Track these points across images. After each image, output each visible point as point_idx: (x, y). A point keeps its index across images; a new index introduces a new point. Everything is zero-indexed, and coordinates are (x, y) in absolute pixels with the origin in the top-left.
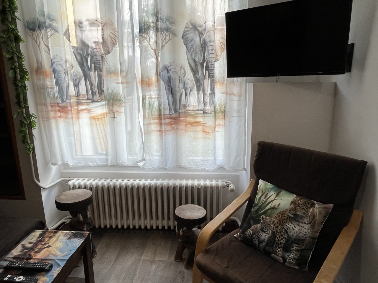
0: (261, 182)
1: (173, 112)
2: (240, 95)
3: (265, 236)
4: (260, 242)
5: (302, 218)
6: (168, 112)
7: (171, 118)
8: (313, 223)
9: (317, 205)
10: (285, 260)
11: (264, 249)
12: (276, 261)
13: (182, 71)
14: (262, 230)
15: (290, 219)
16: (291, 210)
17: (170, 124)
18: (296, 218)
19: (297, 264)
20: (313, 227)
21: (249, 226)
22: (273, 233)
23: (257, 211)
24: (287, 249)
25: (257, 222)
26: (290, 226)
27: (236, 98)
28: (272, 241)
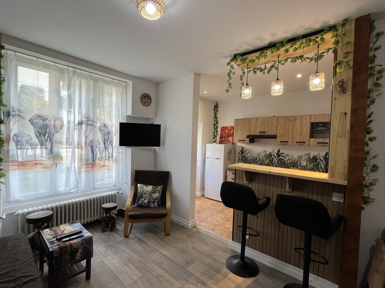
13: (98, 143)
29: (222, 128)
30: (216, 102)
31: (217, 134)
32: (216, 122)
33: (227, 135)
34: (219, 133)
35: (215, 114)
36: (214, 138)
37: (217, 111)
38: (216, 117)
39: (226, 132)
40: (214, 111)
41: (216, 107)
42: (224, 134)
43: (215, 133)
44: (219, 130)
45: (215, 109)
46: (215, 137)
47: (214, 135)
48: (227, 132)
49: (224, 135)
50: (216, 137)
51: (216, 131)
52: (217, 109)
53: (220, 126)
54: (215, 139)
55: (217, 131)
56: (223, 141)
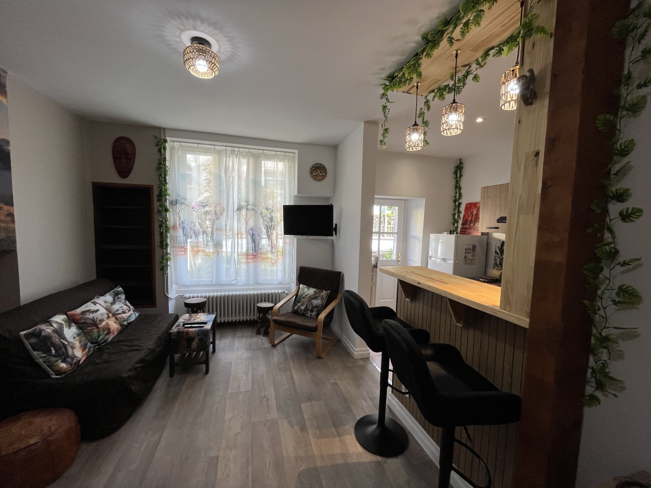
0: (301, 285)
1: (254, 252)
2: (290, 244)
3: (303, 308)
4: (301, 311)
5: (318, 297)
6: (251, 252)
7: (253, 255)
8: (322, 299)
9: (324, 291)
10: (311, 315)
11: (303, 314)
12: (308, 317)
13: (260, 231)
14: (302, 305)
15: (313, 299)
16: (314, 295)
17: (253, 258)
18: (316, 298)
19: (316, 316)
20: (322, 300)
21: (296, 305)
22: (307, 306)
23: (299, 298)
24: (312, 311)
25: (299, 302)
26: (313, 301)
27: (287, 245)
28: (306, 309)
29: (466, 205)
30: (460, 160)
31: (458, 216)
32: (458, 194)
33: (473, 219)
34: (462, 215)
35: (457, 182)
36: (454, 224)
37: (461, 176)
38: (458, 187)
39: (472, 212)
40: (454, 176)
41: (459, 169)
42: (469, 216)
43: (454, 215)
44: (462, 209)
45: (456, 173)
46: (455, 221)
47: (454, 218)
48: (474, 213)
49: (469, 219)
50: (457, 222)
51: (456, 212)
52: (460, 172)
53: (464, 201)
54: (456, 225)
55: (459, 212)
56: (467, 229)
